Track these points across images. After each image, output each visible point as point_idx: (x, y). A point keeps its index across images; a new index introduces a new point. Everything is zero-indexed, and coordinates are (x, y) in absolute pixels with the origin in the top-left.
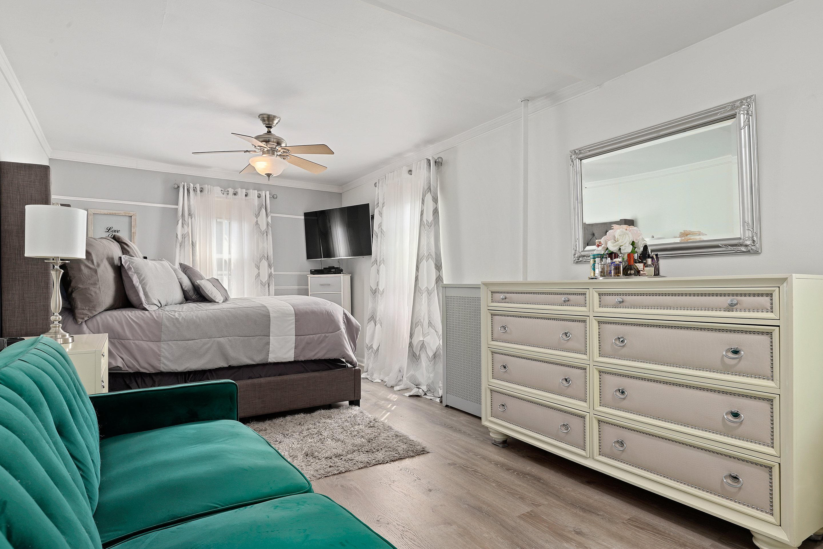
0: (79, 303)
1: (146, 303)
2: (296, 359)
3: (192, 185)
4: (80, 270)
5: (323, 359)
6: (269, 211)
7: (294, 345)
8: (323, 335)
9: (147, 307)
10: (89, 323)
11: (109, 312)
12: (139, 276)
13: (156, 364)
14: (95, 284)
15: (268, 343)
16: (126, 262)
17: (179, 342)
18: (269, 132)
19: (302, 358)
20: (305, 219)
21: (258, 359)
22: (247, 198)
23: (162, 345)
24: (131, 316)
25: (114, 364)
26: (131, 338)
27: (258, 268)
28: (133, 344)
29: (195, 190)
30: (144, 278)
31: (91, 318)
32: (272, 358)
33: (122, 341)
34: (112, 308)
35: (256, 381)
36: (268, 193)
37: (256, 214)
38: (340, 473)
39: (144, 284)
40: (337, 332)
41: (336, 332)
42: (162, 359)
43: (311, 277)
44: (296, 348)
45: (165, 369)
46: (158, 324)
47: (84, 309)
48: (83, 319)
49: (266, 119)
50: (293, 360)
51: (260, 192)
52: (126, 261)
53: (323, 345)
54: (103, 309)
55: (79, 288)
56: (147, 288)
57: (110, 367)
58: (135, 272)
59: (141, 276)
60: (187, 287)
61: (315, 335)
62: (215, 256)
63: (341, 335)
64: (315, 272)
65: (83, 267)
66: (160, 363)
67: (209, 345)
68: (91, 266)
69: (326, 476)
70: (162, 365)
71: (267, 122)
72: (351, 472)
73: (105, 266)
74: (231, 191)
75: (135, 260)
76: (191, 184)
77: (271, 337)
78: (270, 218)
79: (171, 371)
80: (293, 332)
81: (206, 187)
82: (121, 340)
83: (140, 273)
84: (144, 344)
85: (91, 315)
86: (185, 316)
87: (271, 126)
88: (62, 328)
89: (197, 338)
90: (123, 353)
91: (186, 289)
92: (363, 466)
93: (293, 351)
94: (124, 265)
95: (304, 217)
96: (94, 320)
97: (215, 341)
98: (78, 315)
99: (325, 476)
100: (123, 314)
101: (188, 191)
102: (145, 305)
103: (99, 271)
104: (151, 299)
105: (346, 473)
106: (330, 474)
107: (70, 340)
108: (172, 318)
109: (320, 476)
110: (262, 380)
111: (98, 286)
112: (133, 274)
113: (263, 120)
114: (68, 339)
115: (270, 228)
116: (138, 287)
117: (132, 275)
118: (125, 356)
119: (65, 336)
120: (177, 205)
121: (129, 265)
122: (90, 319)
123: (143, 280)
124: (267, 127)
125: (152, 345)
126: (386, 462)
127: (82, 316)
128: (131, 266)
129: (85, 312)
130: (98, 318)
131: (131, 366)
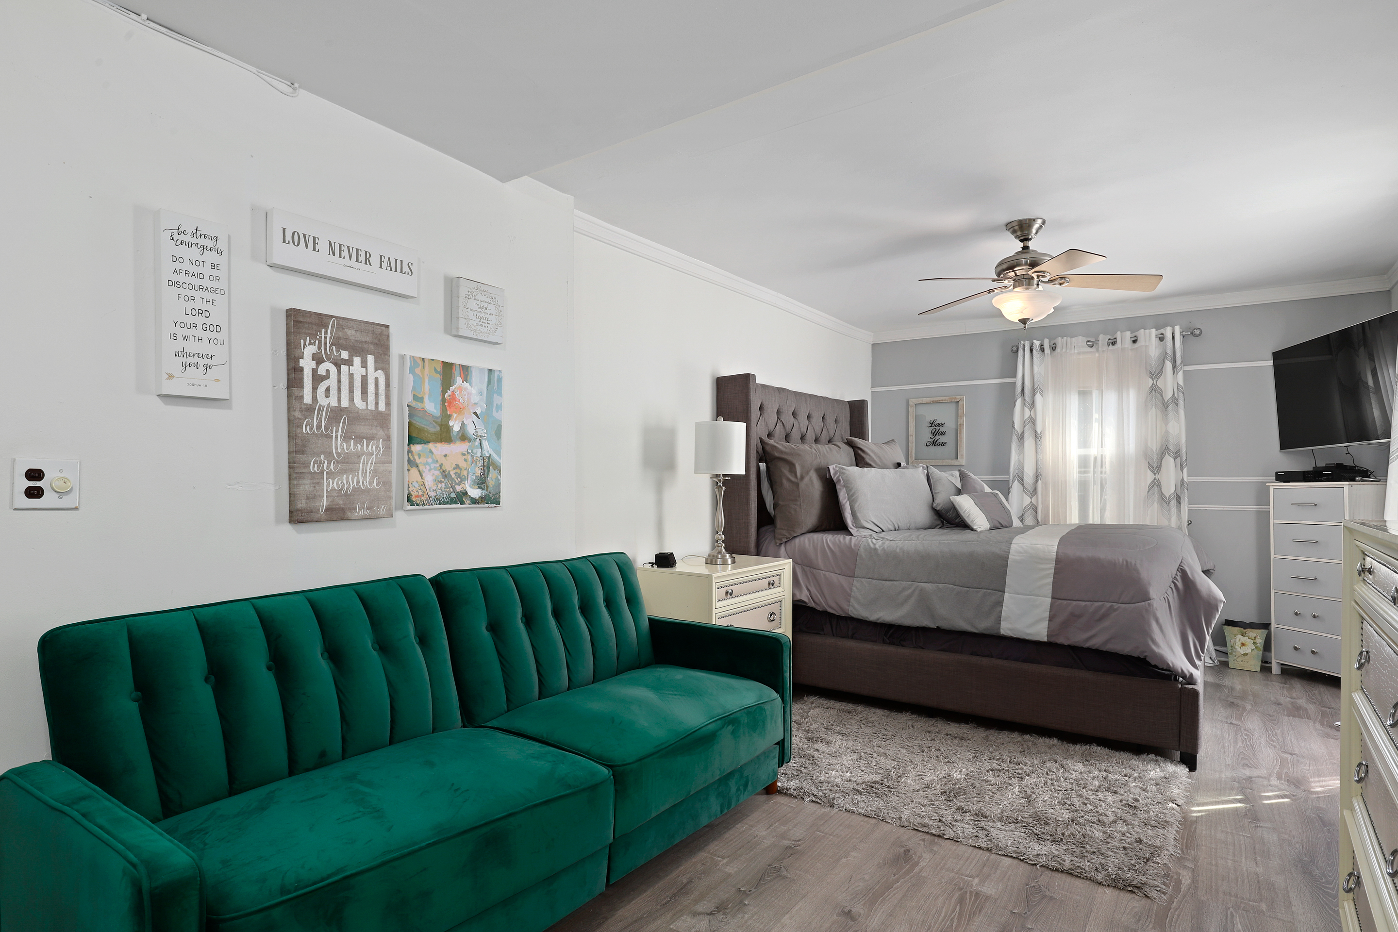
0: (778, 521)
1: (854, 526)
2: (1053, 640)
3: (1037, 343)
4: (782, 484)
5: (1104, 650)
6: (1179, 361)
7: (1047, 614)
8: (1108, 605)
9: (853, 530)
10: (788, 545)
11: (812, 534)
12: (849, 490)
13: (845, 606)
14: (796, 500)
15: (1000, 603)
16: (835, 474)
17: (874, 581)
18: (1026, 248)
19: (1062, 640)
20: (1275, 366)
21: (982, 625)
22: (1136, 345)
23: (855, 582)
24: (830, 540)
25: (798, 597)
26: (823, 568)
27: (1156, 468)
28: (822, 576)
29: (1042, 349)
30: (854, 493)
31: (789, 540)
32: (1006, 628)
33: (814, 571)
34: (815, 530)
35: (975, 659)
36: (1177, 329)
37: (1151, 373)
38: (939, 836)
39: (853, 501)
40: (1140, 604)
41: (1137, 604)
42: (852, 600)
43: (1275, 487)
44: (1051, 619)
45: (854, 614)
46: (852, 554)
47: (782, 529)
48: (781, 540)
49: (1016, 228)
50: (1045, 639)
51: (1162, 331)
52: (836, 472)
53: (1106, 623)
54: (804, 530)
55: (780, 504)
56: (856, 506)
57: (795, 599)
58: (844, 486)
59: (850, 490)
60: (941, 506)
61: (1092, 603)
62: (1074, 452)
63: (1147, 610)
64: (1284, 477)
65: (785, 481)
66: (850, 605)
67: (910, 591)
68: (793, 479)
69: (917, 828)
70: (851, 608)
71: (1019, 233)
72: (957, 843)
73: (810, 479)
74: (1103, 339)
75: (848, 470)
76: (1035, 341)
77: (1006, 595)
78: (1180, 374)
79: (861, 618)
80: (1048, 590)
81: (1060, 341)
82: (813, 569)
83: (849, 487)
84: (834, 577)
85: (789, 537)
86: (887, 547)
87: (1027, 237)
88: (725, 548)
89: (897, 579)
90: (812, 584)
91: (938, 508)
92: (986, 846)
93: (1045, 624)
94: (833, 477)
95: (1272, 361)
96: (793, 542)
97: (918, 586)
98: (777, 536)
99: (914, 829)
100: (822, 538)
101: (1031, 350)
102: (851, 528)
103: (802, 485)
104: (860, 521)
105: (947, 841)
106: (925, 829)
107: (729, 561)
108: (870, 547)
109: (906, 824)
110: (985, 661)
111: (798, 503)
112: (842, 488)
113: (1014, 232)
114: (727, 560)
115: (1181, 395)
116: (844, 505)
117: (840, 489)
118: (813, 590)
119: (726, 556)
120: (1015, 376)
121: (838, 477)
122: (790, 542)
123: (852, 495)
124: (1021, 241)
125: (842, 579)
126: (1033, 862)
127: (780, 537)
128: (841, 479)
129: (784, 532)
130: (797, 540)
131: (818, 602)
